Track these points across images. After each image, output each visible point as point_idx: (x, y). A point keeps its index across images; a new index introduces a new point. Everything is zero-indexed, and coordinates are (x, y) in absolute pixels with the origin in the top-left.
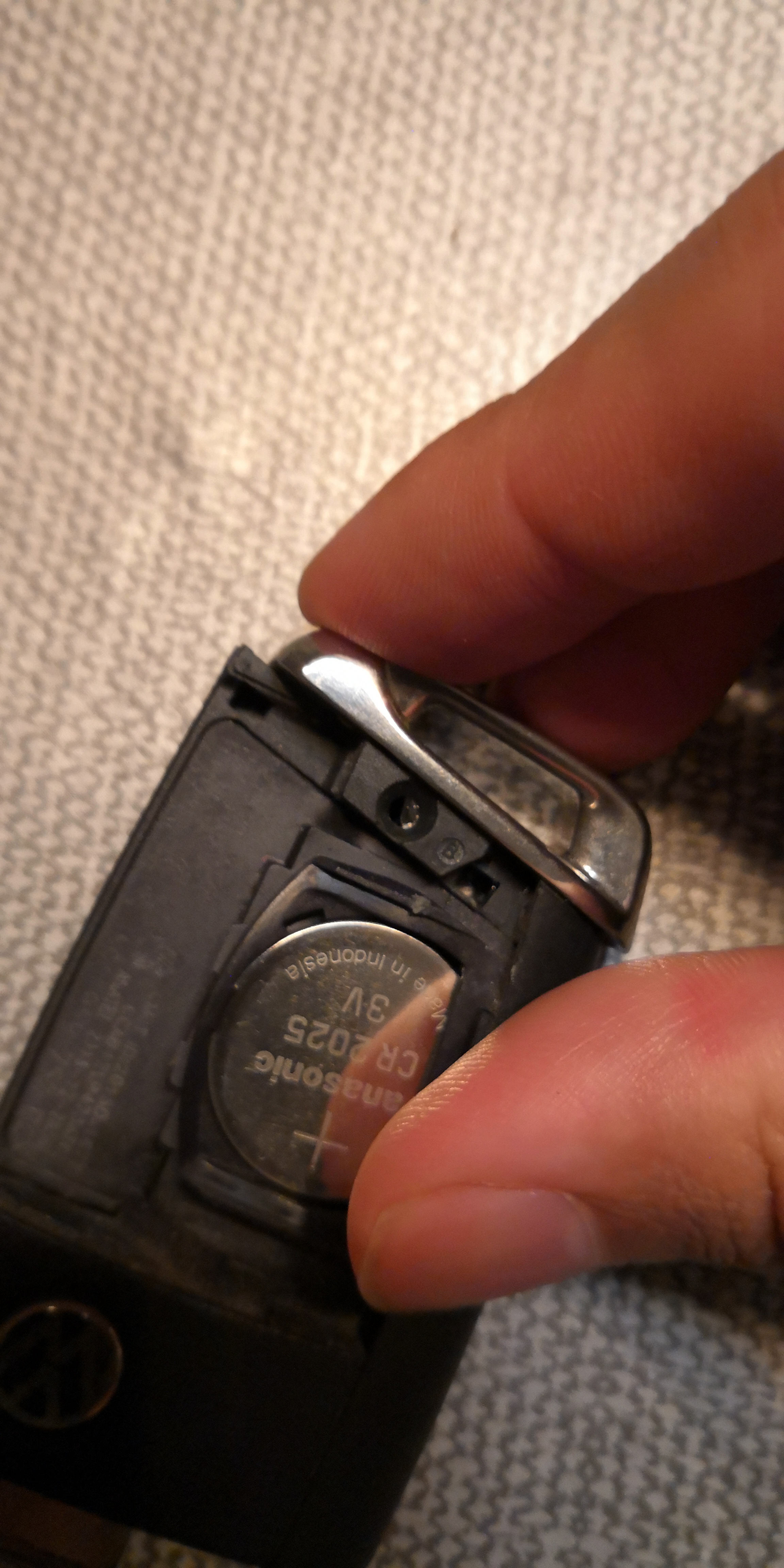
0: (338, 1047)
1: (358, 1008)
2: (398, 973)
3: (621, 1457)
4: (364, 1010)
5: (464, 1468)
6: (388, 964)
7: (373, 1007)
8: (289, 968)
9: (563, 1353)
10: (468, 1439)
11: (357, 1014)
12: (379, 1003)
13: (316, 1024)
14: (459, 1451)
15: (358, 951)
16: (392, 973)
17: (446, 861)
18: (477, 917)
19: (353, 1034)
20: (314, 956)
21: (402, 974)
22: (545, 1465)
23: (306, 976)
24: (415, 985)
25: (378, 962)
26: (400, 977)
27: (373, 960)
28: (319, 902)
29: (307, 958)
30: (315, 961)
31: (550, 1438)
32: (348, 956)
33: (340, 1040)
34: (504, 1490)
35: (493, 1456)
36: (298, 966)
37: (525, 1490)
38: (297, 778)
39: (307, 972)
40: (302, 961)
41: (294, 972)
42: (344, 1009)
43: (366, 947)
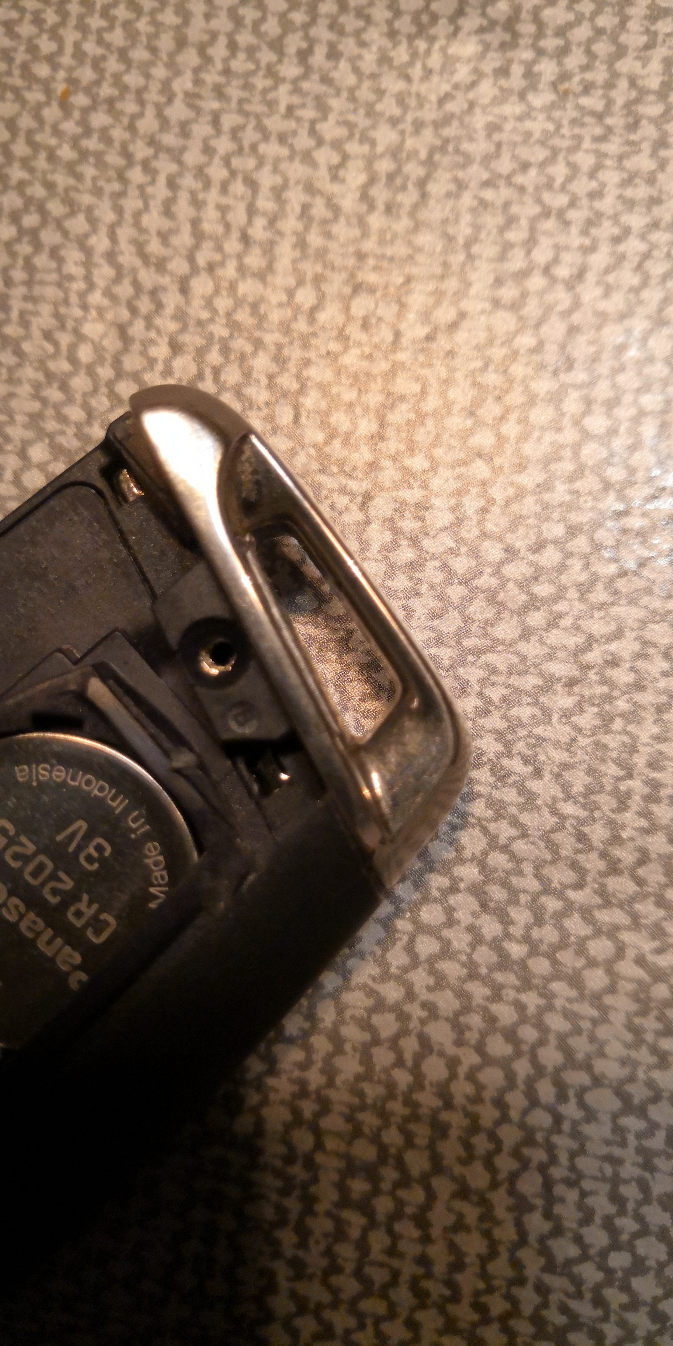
0: (35, 874)
1: (74, 844)
2: (134, 826)
4: (80, 848)
6: (127, 811)
7: (91, 850)
8: (21, 767)
11: (71, 849)
12: (99, 848)
13: (23, 839)
15: (101, 782)
16: (127, 822)
17: (233, 725)
18: (253, 806)
19: (56, 869)
20: (52, 766)
21: (138, 828)
23: (34, 784)
24: (147, 847)
25: (118, 805)
26: (134, 831)
27: (114, 799)
28: (80, 710)
29: (43, 765)
30: (50, 772)
32: (88, 783)
33: (41, 868)
36: (31, 771)
39: (37, 779)
40: (37, 766)
41: (24, 774)
42: (59, 838)
43: (113, 782)
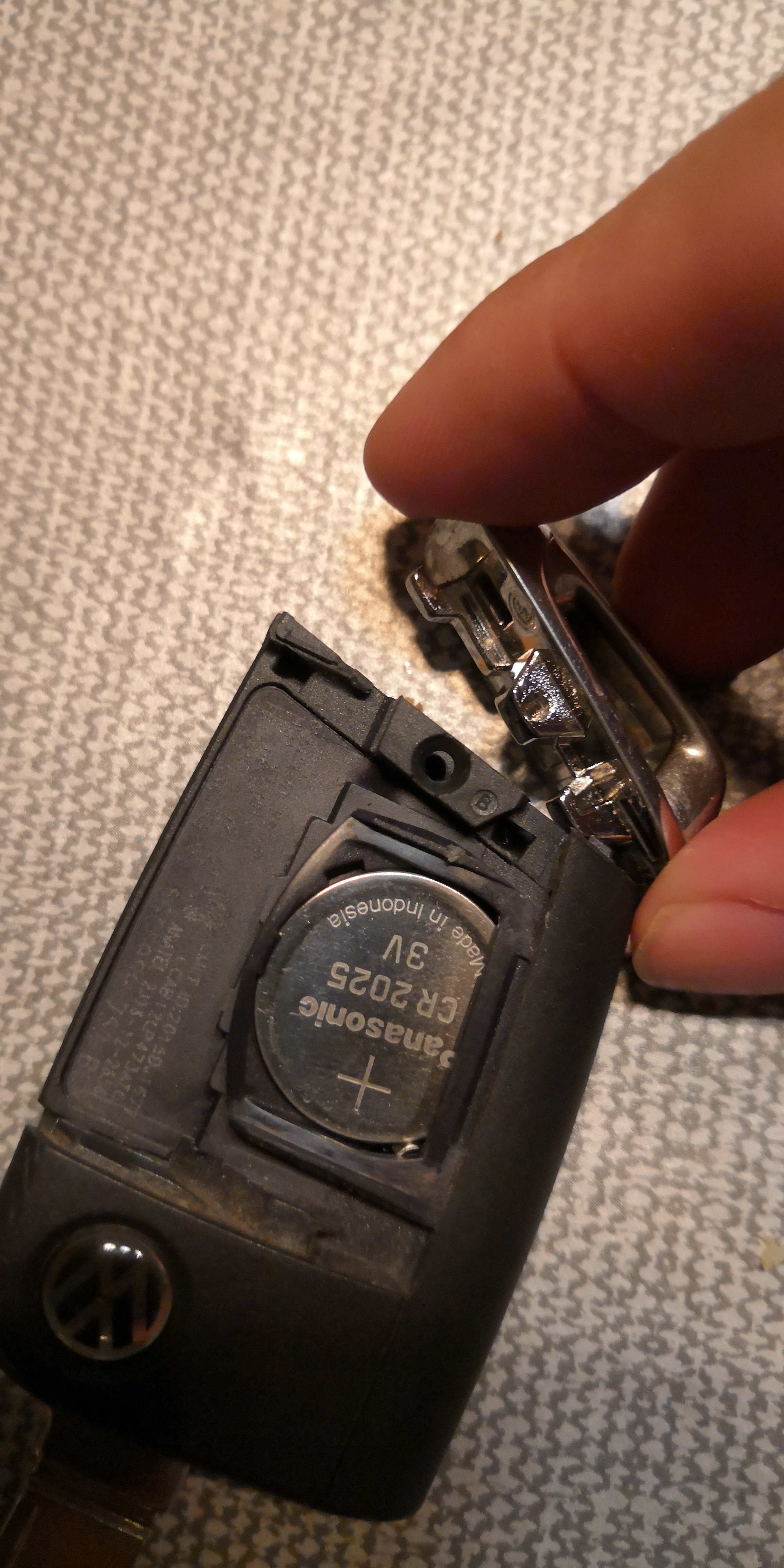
0: (379, 993)
1: (398, 955)
2: (436, 922)
3: (671, 1417)
4: (404, 957)
5: (516, 1426)
6: (426, 912)
7: (413, 954)
8: (332, 916)
9: (613, 1312)
10: (519, 1397)
11: (398, 961)
12: (418, 950)
13: (358, 970)
14: (511, 1409)
15: (397, 900)
16: (430, 921)
17: (481, 812)
18: (513, 869)
19: (393, 981)
20: (355, 905)
21: (440, 922)
22: (595, 1424)
23: (348, 924)
24: (453, 933)
25: (417, 911)
26: (438, 925)
27: (412, 909)
28: (358, 854)
29: (347, 908)
30: (356, 910)
31: (600, 1396)
32: (388, 905)
33: (382, 985)
34: (555, 1450)
35: (544, 1415)
36: (340, 915)
37: (576, 1449)
38: (339, 739)
39: (348, 920)
40: (344, 910)
41: (336, 921)
42: (385, 957)
43: (405, 896)
